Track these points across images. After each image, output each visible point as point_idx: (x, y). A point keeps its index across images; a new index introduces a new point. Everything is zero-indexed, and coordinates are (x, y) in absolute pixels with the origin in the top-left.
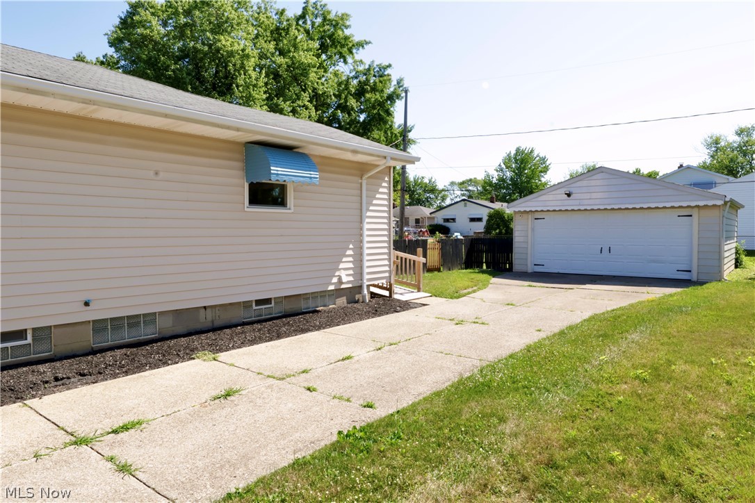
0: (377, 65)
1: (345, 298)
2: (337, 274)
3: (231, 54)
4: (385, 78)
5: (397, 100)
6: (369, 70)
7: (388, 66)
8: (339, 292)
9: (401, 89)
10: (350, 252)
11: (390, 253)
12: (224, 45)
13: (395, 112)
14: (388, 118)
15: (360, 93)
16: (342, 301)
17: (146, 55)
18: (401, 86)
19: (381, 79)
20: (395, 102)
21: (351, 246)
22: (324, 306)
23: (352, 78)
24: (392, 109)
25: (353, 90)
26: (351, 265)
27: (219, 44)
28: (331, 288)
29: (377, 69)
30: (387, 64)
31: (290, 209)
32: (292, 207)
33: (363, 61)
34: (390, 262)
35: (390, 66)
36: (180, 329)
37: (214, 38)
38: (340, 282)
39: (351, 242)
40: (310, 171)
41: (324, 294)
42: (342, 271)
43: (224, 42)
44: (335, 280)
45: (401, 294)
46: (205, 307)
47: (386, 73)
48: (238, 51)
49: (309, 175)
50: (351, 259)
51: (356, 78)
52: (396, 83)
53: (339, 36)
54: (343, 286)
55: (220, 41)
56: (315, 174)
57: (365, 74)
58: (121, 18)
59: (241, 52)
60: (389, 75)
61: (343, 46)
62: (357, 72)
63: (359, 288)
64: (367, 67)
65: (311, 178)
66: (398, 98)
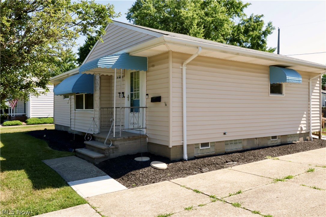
0: (255, 16)
1: (302, 138)
2: (300, 126)
3: (187, 18)
4: (260, 22)
5: (268, 34)
6: (250, 19)
7: (261, 16)
8: (301, 135)
9: (270, 28)
10: (305, 116)
11: (320, 116)
12: (183, 14)
13: (267, 41)
14: (263, 45)
15: (246, 32)
16: (301, 139)
17: (148, 23)
18: (271, 27)
19: (258, 23)
20: (267, 35)
21: (305, 113)
22: (295, 141)
23: (241, 24)
24: (265, 39)
25: (243, 31)
26: (305, 122)
27: (181, 14)
28: (298, 132)
29: (255, 18)
30: (261, 15)
31: (283, 95)
32: (285, 94)
33: (246, 14)
34: (320, 121)
35: (262, 16)
36: (249, 147)
37: (178, 11)
38: (302, 130)
39: (305, 111)
40: (299, 77)
41: (295, 135)
42: (302, 124)
43: (183, 13)
44: (299, 129)
45: (323, 138)
46: (256, 138)
47: (260, 20)
48: (190, 16)
49: (298, 79)
50: (305, 119)
51: (243, 24)
52: (267, 25)
53: (236, 3)
54: (303, 132)
55: (181, 12)
56: (301, 79)
57: (248, 22)
58: (133, 6)
59: (191, 17)
60: (261, 21)
61: (238, 8)
62: (244, 20)
63: (308, 134)
64: (249, 17)
65: (299, 80)
66: (269, 33)
